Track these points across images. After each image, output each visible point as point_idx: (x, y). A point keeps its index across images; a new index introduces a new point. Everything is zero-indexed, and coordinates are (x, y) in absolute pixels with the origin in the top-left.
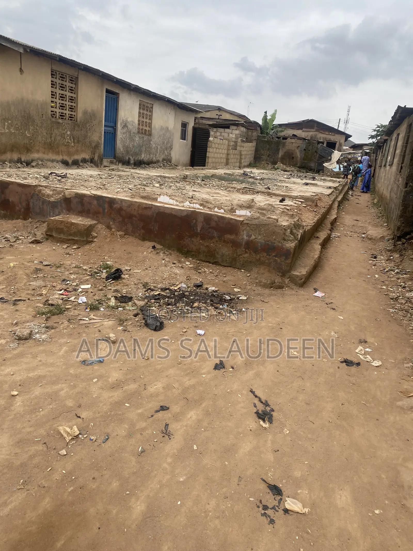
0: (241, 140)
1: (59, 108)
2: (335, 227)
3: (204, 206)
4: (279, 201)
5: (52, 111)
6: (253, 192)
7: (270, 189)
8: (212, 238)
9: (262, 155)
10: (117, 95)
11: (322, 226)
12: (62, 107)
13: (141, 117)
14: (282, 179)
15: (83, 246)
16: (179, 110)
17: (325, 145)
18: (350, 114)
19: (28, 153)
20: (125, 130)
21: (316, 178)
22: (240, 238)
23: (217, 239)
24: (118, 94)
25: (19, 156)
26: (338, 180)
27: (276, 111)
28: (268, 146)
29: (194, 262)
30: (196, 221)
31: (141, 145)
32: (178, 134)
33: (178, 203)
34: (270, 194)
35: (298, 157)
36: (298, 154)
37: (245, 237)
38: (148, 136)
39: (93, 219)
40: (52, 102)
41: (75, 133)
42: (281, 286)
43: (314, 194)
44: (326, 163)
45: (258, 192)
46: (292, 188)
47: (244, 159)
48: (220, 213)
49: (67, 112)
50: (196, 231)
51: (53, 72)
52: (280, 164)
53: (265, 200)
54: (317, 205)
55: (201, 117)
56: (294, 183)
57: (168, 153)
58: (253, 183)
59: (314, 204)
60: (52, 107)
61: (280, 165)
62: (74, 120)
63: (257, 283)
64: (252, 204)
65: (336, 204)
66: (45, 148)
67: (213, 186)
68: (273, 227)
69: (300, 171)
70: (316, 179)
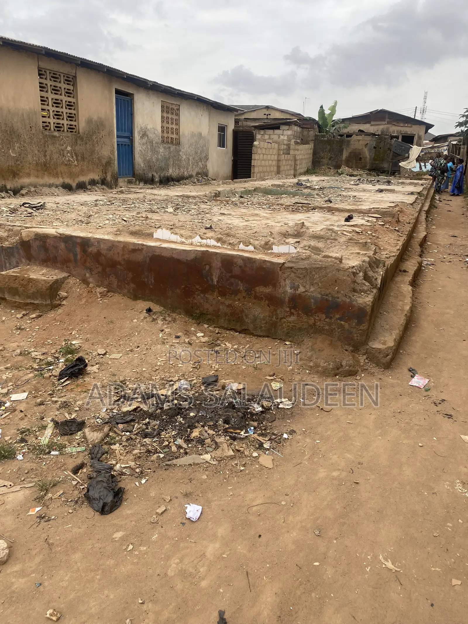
0: (295, 141)
1: (54, 118)
2: (426, 249)
3: (223, 242)
4: (344, 219)
5: (43, 122)
6: (308, 208)
7: (331, 202)
8: (236, 292)
9: (322, 158)
10: (131, 95)
11: (408, 251)
12: (58, 115)
13: (165, 122)
14: (348, 186)
15: (46, 312)
16: (214, 111)
17: (400, 140)
18: (427, 102)
19: (15, 178)
20: (144, 141)
21: (392, 181)
22: (281, 290)
23: (244, 294)
24: (133, 94)
25: (3, 183)
26: (420, 182)
27: (336, 103)
28: (328, 147)
29: (211, 332)
30: (211, 267)
31: (167, 157)
32: (214, 140)
33: (183, 240)
34: (330, 210)
35: (366, 157)
36: (367, 154)
37: (289, 290)
38: (176, 145)
39: (62, 270)
40: (42, 109)
41: (77, 148)
42: (354, 371)
43: (393, 205)
44: (402, 163)
45: (314, 209)
46: (361, 197)
47: (300, 164)
48: (247, 251)
49: (65, 122)
50: (210, 283)
51: (41, 71)
52: (345, 167)
53: (323, 219)
54: (399, 220)
55: (245, 119)
56: (364, 191)
57: (203, 165)
58: (309, 195)
59: (394, 220)
60: (43, 117)
61: (344, 169)
62: (75, 132)
63: (311, 367)
64: (302, 230)
65: (423, 216)
66: (38, 171)
67: (252, 204)
68: (333, 271)
69: (371, 175)
70: (392, 183)
